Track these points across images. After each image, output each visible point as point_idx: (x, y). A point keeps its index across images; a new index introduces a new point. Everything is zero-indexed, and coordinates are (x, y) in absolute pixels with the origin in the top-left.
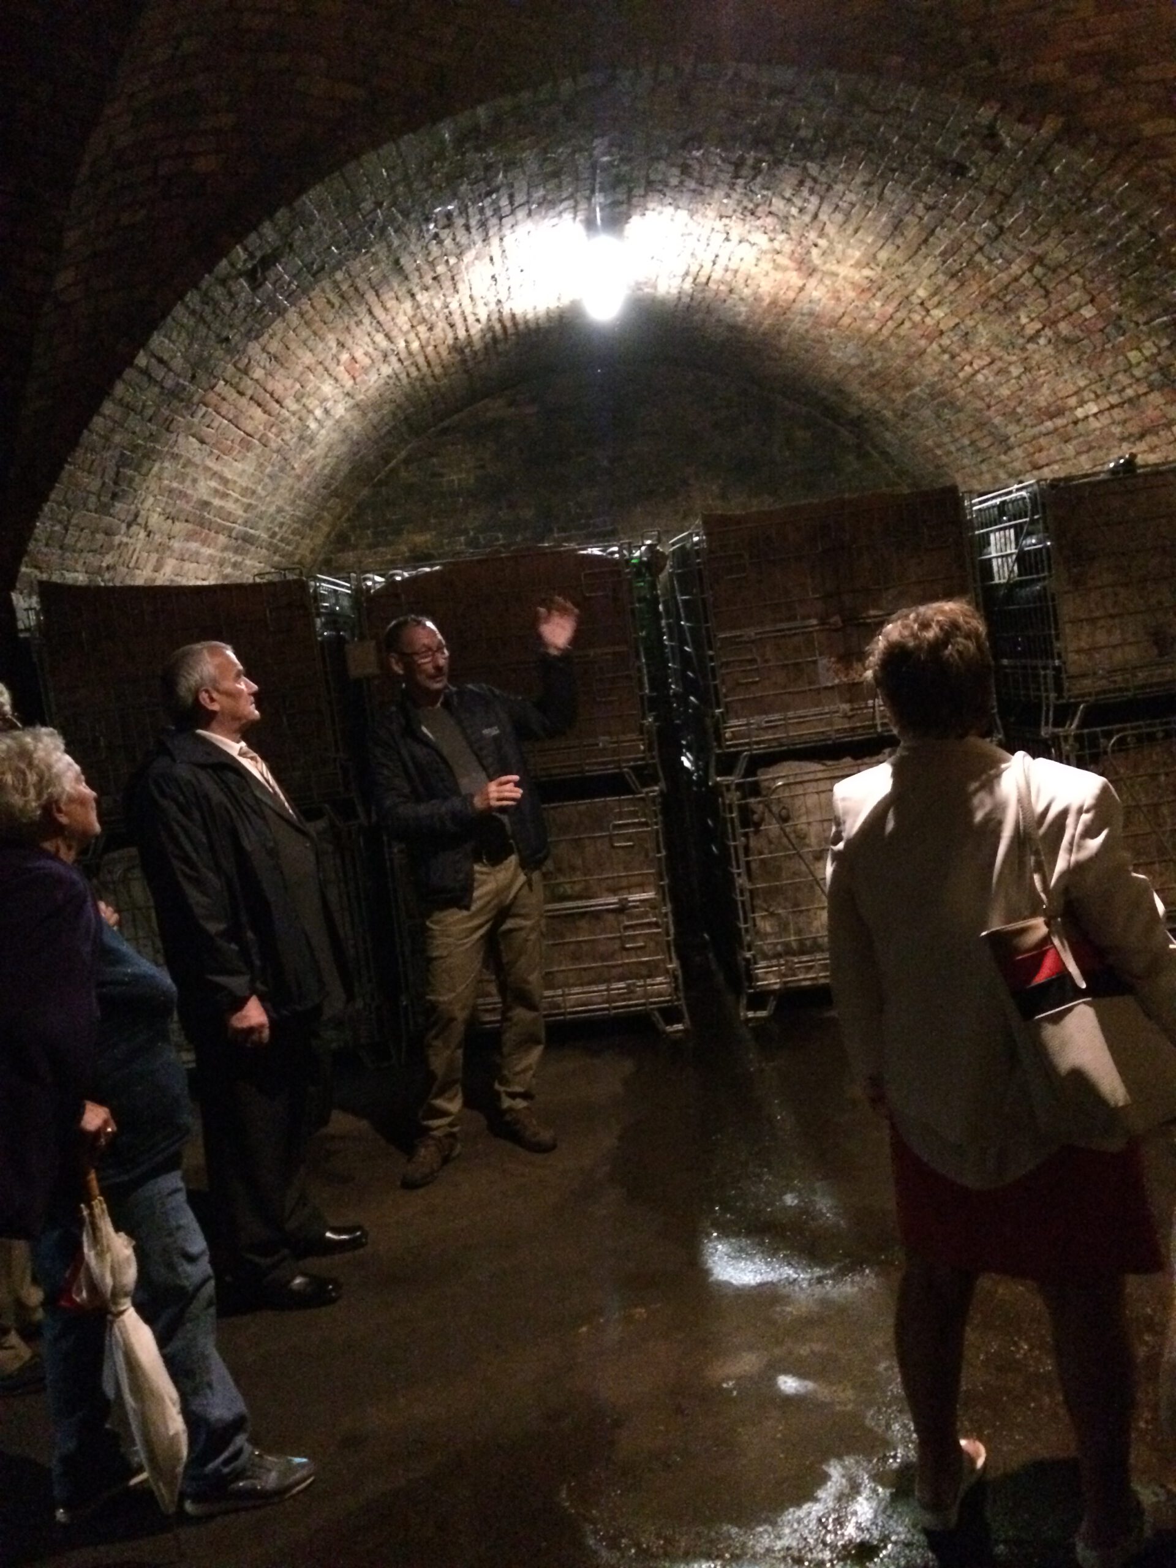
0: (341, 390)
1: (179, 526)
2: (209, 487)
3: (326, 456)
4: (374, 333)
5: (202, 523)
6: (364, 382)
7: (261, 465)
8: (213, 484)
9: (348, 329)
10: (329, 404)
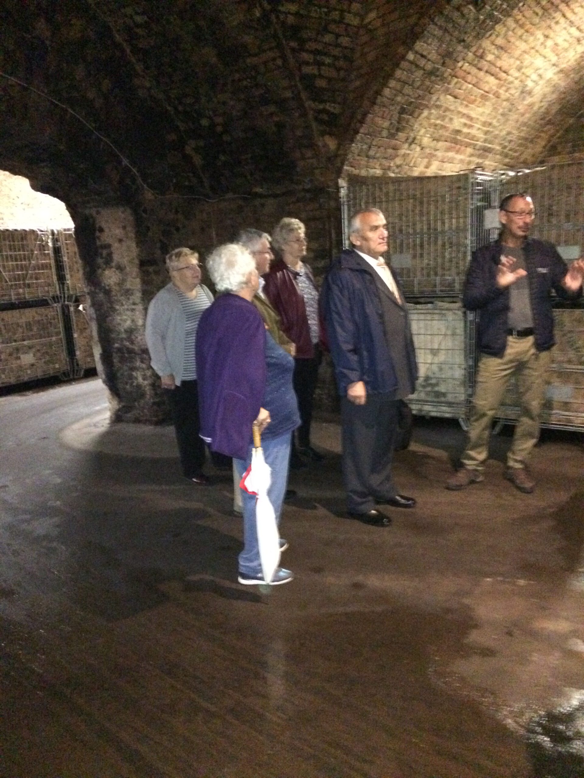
0: (548, 63)
1: (440, 144)
2: (461, 123)
3: (541, 102)
4: (568, 28)
5: (456, 142)
6: (564, 57)
7: (495, 109)
8: (463, 120)
9: (550, 27)
10: (540, 72)
